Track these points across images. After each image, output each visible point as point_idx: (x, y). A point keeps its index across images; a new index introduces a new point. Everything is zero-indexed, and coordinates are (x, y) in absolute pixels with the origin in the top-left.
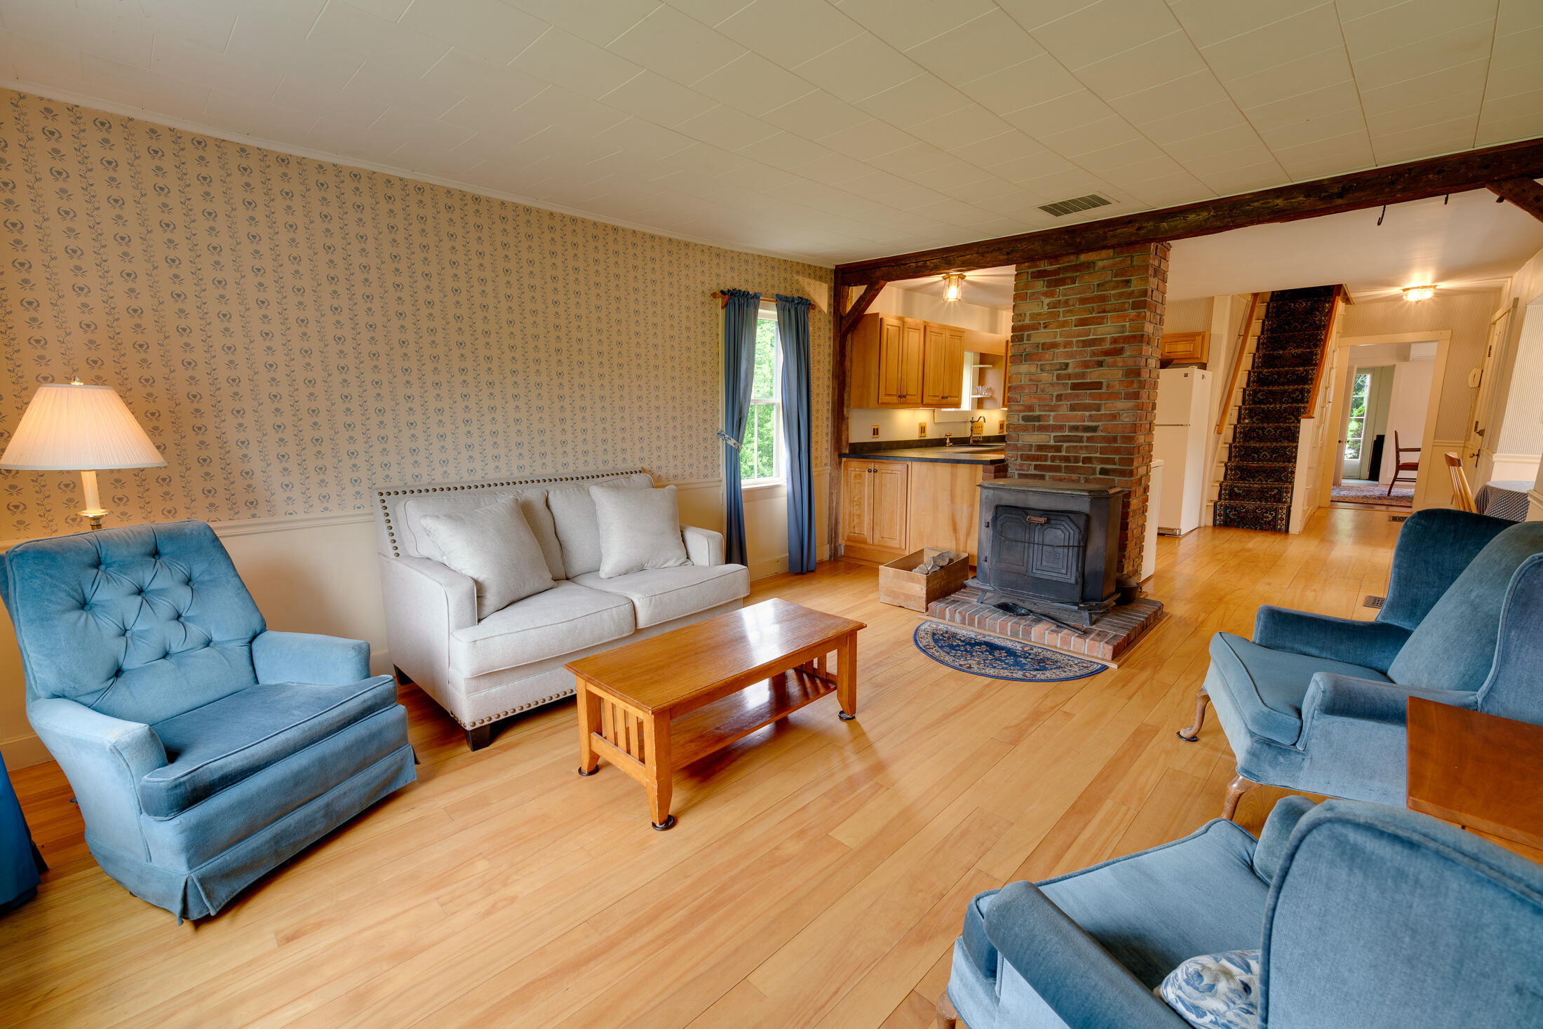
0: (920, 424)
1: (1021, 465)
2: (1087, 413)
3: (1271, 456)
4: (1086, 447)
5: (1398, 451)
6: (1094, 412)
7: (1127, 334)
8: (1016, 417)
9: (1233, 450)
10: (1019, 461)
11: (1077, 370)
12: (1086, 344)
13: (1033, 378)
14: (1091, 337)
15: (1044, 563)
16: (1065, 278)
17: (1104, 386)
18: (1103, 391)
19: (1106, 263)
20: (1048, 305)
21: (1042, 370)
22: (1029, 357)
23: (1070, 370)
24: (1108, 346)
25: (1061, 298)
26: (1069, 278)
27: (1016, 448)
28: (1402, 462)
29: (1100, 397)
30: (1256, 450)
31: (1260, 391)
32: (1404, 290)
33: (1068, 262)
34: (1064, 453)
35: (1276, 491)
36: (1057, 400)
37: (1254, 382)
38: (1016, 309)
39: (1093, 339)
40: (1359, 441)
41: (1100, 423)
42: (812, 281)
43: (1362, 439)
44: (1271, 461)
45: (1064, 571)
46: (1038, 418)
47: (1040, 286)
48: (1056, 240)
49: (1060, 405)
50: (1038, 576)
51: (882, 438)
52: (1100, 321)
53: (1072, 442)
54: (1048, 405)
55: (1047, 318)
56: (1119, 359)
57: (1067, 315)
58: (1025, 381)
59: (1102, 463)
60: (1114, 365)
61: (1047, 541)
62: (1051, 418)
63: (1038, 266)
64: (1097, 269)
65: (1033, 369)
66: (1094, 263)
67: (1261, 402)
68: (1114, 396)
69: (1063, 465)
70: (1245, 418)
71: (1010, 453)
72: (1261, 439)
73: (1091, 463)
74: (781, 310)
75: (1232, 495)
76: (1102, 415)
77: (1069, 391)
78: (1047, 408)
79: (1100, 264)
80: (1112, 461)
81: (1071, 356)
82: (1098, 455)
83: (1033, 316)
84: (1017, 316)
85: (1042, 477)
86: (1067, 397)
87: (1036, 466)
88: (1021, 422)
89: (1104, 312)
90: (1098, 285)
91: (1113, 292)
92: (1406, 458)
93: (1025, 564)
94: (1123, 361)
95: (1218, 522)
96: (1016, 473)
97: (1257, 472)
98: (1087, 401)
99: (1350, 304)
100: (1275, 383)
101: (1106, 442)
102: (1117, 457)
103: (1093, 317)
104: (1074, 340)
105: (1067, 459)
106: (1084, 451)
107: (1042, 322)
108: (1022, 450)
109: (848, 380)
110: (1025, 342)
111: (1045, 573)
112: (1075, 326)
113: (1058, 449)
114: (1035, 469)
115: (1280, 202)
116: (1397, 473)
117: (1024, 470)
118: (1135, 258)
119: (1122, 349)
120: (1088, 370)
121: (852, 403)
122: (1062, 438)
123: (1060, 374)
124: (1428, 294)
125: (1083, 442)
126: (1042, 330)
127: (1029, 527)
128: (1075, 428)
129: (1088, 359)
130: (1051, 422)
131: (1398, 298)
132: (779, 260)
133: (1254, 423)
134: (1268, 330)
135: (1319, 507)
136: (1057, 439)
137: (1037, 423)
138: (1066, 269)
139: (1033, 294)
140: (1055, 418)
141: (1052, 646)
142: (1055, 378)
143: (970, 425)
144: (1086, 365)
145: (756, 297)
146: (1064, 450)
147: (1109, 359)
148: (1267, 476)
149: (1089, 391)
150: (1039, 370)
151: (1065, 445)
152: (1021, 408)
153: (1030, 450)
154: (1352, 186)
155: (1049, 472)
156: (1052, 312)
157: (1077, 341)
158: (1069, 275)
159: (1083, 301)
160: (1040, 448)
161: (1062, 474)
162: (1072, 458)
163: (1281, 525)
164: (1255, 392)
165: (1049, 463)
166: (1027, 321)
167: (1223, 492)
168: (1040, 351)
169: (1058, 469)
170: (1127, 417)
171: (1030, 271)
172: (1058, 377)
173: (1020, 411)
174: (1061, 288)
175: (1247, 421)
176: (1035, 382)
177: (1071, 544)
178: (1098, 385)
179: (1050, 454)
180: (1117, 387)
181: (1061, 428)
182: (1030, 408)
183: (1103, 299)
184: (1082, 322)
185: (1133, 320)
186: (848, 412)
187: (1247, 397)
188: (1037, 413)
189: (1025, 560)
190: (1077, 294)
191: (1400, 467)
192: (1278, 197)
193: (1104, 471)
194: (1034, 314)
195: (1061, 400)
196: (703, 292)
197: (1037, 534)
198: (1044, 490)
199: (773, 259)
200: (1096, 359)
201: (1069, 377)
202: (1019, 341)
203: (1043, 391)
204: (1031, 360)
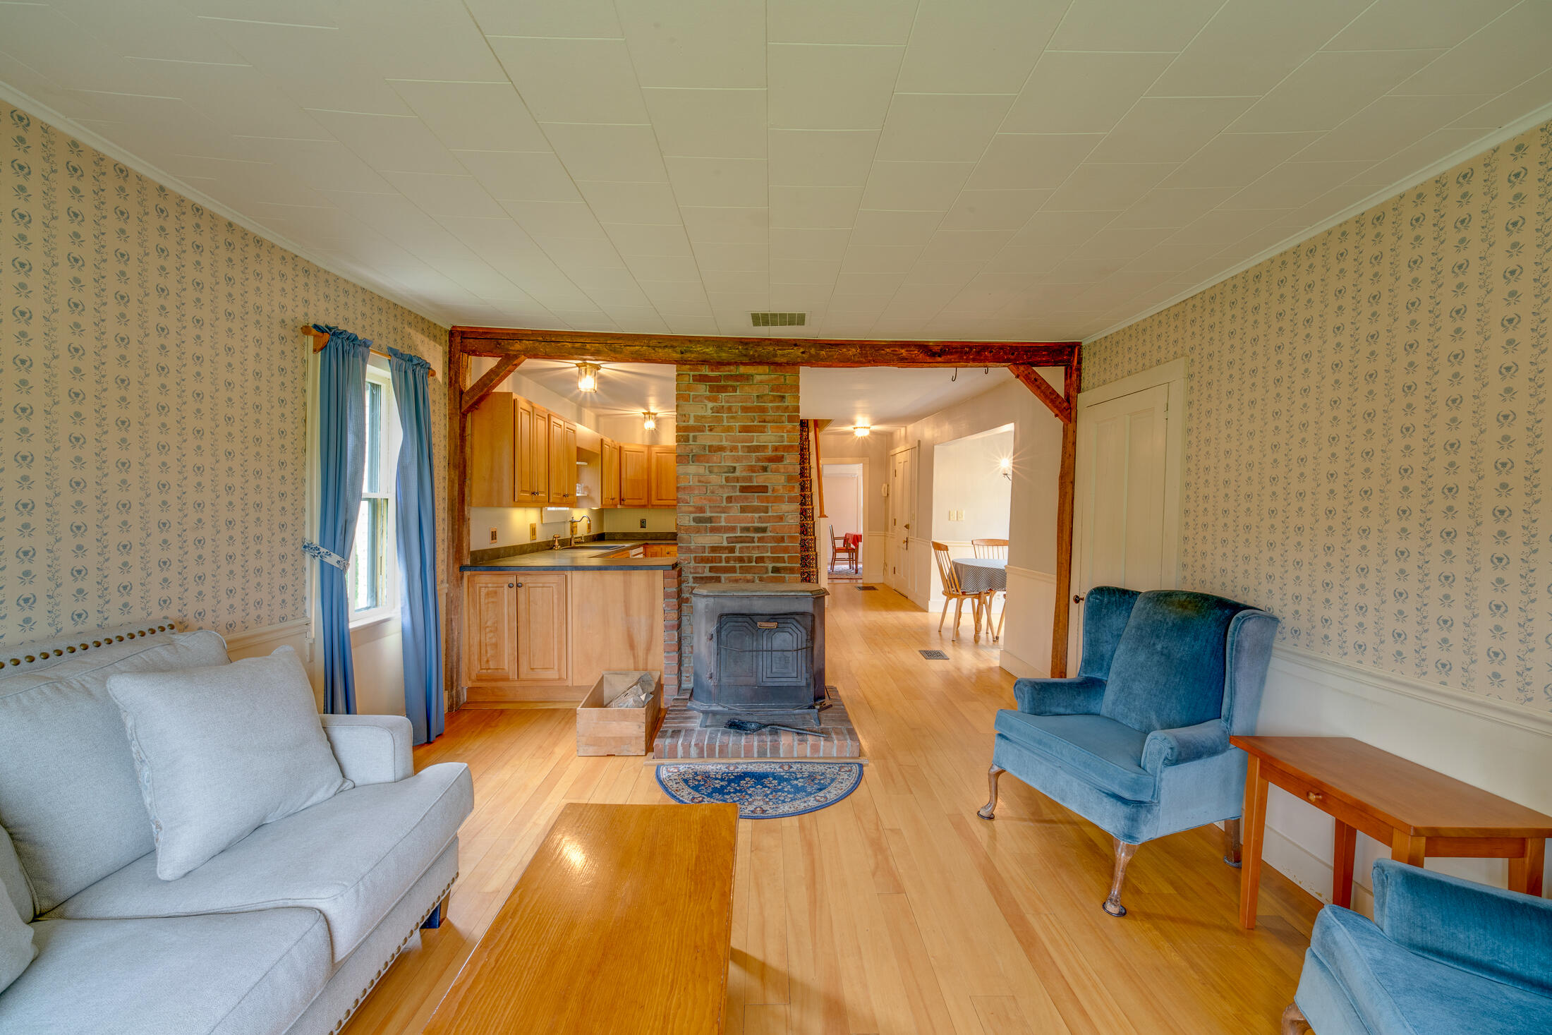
0: (531, 525)
1: (695, 568)
2: (757, 515)
4: (758, 547)
5: (833, 539)
6: (762, 514)
7: (785, 443)
8: (687, 518)
10: (693, 564)
11: (745, 474)
12: (751, 449)
13: (702, 479)
14: (755, 444)
15: (774, 670)
16: (727, 386)
17: (770, 490)
18: (768, 494)
19: (763, 377)
20: (711, 409)
21: (710, 472)
22: (697, 458)
23: (737, 474)
24: (770, 453)
25: (723, 404)
26: (731, 386)
27: (689, 550)
28: (837, 547)
29: (767, 500)
32: (854, 428)
33: (729, 371)
34: (737, 554)
36: (727, 502)
38: (679, 409)
39: (757, 446)
41: (768, 524)
42: (426, 340)
45: (795, 675)
46: (710, 520)
47: (703, 389)
48: (730, 348)
49: (730, 507)
50: (769, 684)
51: (500, 543)
52: (762, 430)
53: (745, 542)
54: (719, 507)
55: (711, 422)
56: (780, 465)
57: (731, 420)
58: (693, 482)
59: (774, 562)
60: (777, 471)
61: (776, 646)
62: (723, 519)
63: (699, 370)
64: (755, 381)
65: (701, 470)
66: (752, 376)
68: (778, 499)
69: (738, 565)
71: (683, 556)
73: (764, 562)
74: (396, 370)
76: (769, 516)
77: (738, 494)
78: (718, 510)
79: (758, 378)
80: (782, 560)
81: (738, 459)
82: (769, 554)
83: (697, 418)
84: (681, 416)
85: (718, 580)
86: (737, 499)
87: (710, 568)
88: (692, 524)
89: (764, 421)
90: (758, 396)
91: (771, 405)
93: (754, 675)
94: (785, 468)
96: (691, 576)
98: (756, 504)
101: (776, 542)
102: (786, 555)
103: (756, 426)
104: (739, 445)
105: (741, 560)
106: (757, 552)
107: (707, 425)
108: (696, 552)
109: (468, 471)
110: (691, 442)
111: (777, 680)
112: (740, 432)
113: (732, 550)
114: (710, 571)
115: (903, 352)
116: (835, 555)
117: (698, 573)
118: (787, 377)
119: (783, 456)
120: (754, 474)
121: (474, 501)
122: (735, 539)
123: (728, 477)
124: (866, 433)
125: (754, 542)
126: (708, 433)
127: (756, 632)
128: (747, 529)
129: (753, 463)
130: (723, 524)
131: (851, 433)
132: (388, 302)
136: (729, 540)
137: (709, 525)
138: (728, 377)
139: (695, 397)
140: (727, 520)
141: (802, 758)
142: (724, 480)
143: (568, 526)
144: (752, 469)
145: (366, 344)
146: (737, 550)
147: (772, 465)
149: (756, 494)
150: (707, 471)
151: (738, 545)
152: (691, 509)
153: (704, 552)
154: (945, 350)
155: (724, 573)
156: (716, 416)
157: (743, 447)
158: (730, 383)
159: (745, 409)
160: (714, 549)
161: (738, 575)
162: (746, 559)
165: (723, 564)
166: (692, 422)
168: (707, 452)
169: (733, 570)
170: (792, 519)
171: (692, 373)
172: (727, 479)
173: (691, 512)
174: (724, 394)
176: (704, 483)
177: (799, 647)
178: (764, 489)
179: (724, 556)
180: (781, 492)
181: (733, 529)
182: (702, 510)
183: (763, 410)
184: (745, 429)
185: (790, 432)
186: (469, 513)
188: (708, 514)
189: (754, 670)
190: (739, 402)
191: (836, 551)
192: (902, 348)
193: (776, 570)
194: (698, 416)
195: (731, 502)
196: (283, 321)
197: (765, 638)
198: (769, 594)
199: (380, 298)
200: (761, 464)
201: (737, 480)
202: (685, 442)
203: (713, 492)
204: (698, 461)
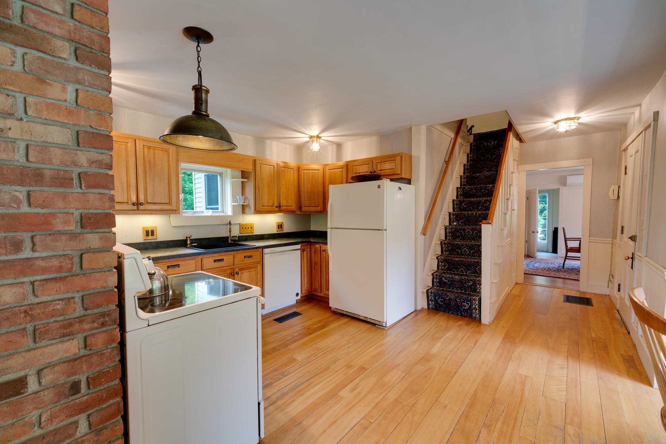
3: (470, 252)
5: (566, 240)
9: (444, 246)
28: (569, 246)
30: (459, 247)
31: (463, 201)
32: (556, 123)
35: (471, 283)
37: (461, 195)
40: (545, 231)
43: (546, 229)
44: (470, 255)
67: (465, 210)
70: (453, 221)
72: (464, 238)
75: (441, 283)
92: (571, 244)
95: (431, 306)
97: (459, 265)
99: (523, 142)
100: (474, 196)
116: (566, 254)
133: (459, 225)
134: (471, 160)
135: (517, 284)
148: (466, 268)
163: (475, 313)
164: (461, 202)
167: (435, 280)
175: (455, 223)
187: (456, 206)
191: (568, 250)
